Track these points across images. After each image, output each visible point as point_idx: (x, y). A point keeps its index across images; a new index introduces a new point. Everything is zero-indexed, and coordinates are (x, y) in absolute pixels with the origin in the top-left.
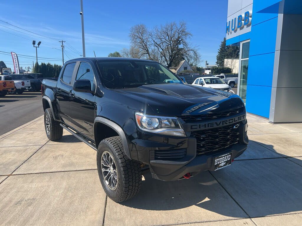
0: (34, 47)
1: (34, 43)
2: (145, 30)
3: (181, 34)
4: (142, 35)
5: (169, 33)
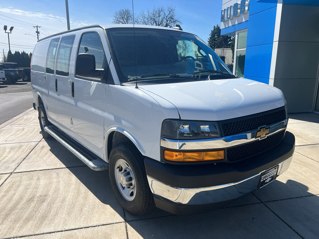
0: (5, 32)
1: (5, 28)
2: (130, 16)
3: (169, 21)
4: (127, 21)
5: (157, 20)
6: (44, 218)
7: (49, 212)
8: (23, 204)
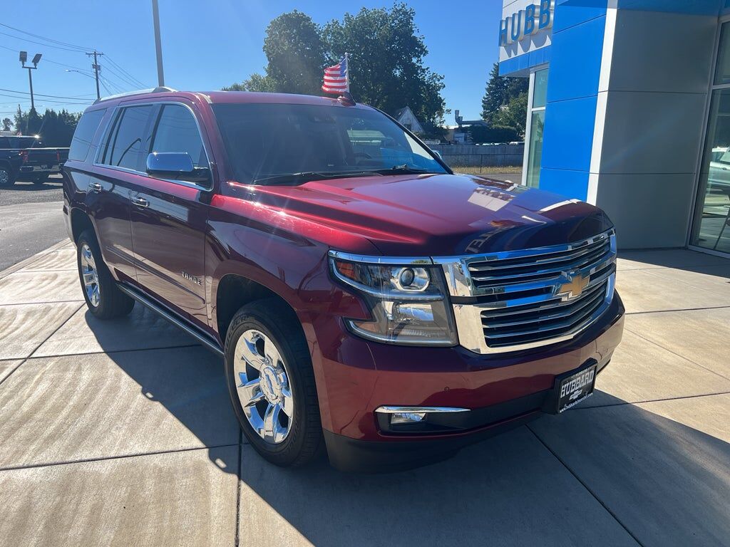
0: (23, 67)
1: (23, 57)
6: (84, 435)
7: (95, 425)
8: (46, 413)
